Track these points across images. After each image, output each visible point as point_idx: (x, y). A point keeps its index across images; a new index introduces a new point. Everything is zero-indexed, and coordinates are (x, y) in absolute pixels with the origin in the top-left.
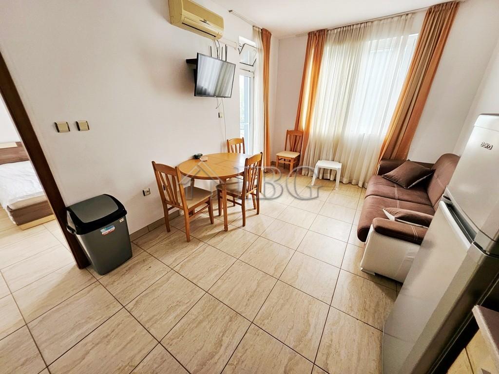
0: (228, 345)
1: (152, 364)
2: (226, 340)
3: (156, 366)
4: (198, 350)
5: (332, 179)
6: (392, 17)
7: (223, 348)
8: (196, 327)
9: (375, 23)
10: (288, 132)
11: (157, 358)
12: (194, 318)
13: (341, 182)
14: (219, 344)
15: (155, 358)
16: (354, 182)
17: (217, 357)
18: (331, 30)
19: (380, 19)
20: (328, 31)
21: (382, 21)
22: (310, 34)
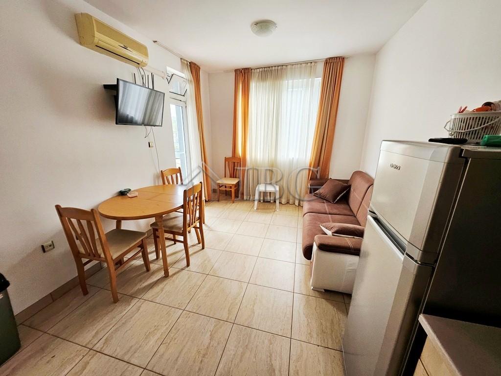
5: (272, 201)
6: (301, 63)
9: (289, 67)
10: (226, 159)
13: (280, 203)
16: (291, 202)
18: (254, 69)
19: (292, 64)
20: (252, 69)
21: (294, 66)
22: (236, 71)
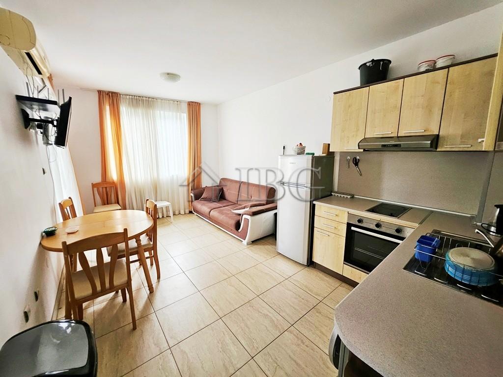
0: (268, 311)
1: (269, 362)
2: (266, 312)
3: (270, 360)
4: (267, 329)
5: (161, 217)
7: (269, 314)
8: (249, 328)
10: (94, 186)
11: (264, 359)
12: (241, 330)
13: (174, 215)
14: (266, 316)
15: (264, 361)
16: (177, 213)
17: (274, 318)
18: (123, 95)
19: (162, 99)
20: (120, 94)
21: (163, 101)
22: (100, 92)
